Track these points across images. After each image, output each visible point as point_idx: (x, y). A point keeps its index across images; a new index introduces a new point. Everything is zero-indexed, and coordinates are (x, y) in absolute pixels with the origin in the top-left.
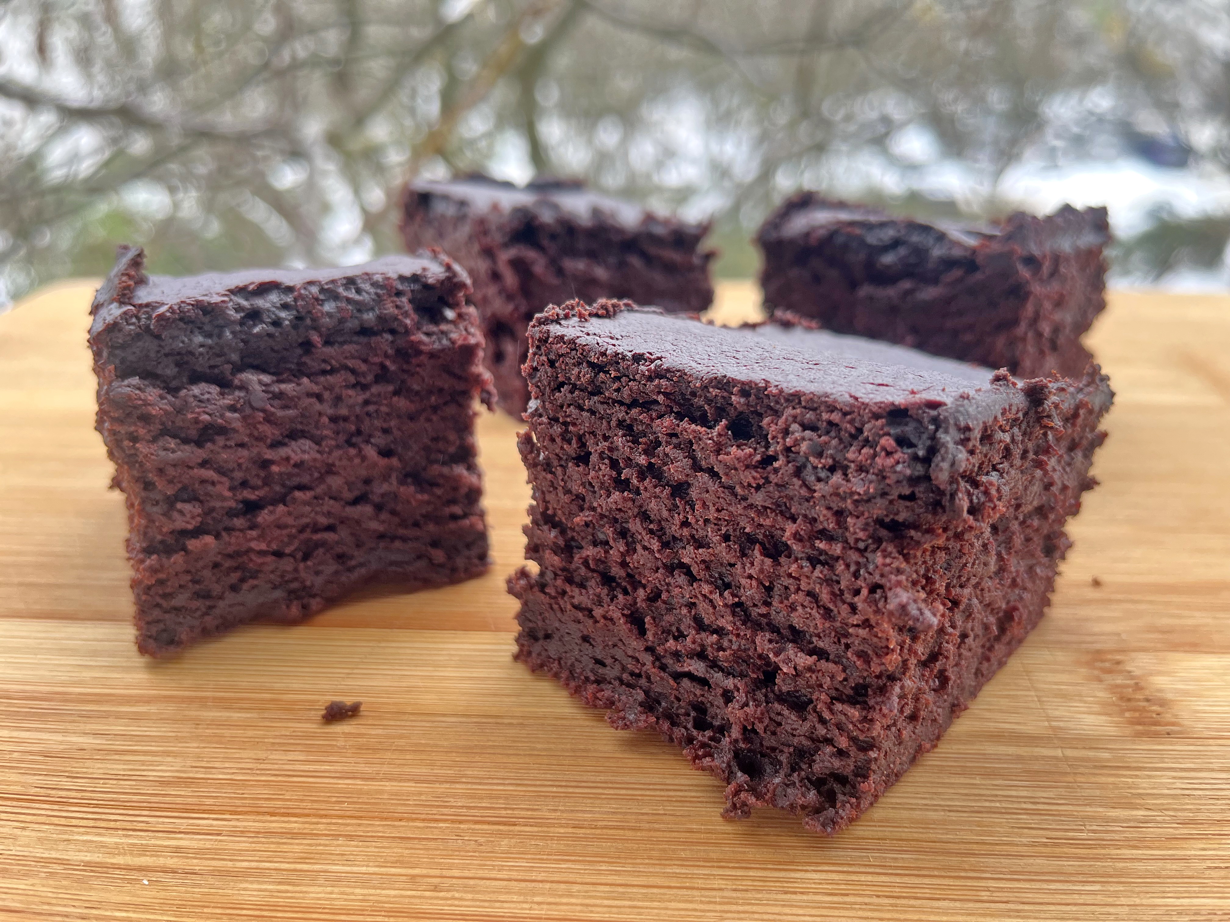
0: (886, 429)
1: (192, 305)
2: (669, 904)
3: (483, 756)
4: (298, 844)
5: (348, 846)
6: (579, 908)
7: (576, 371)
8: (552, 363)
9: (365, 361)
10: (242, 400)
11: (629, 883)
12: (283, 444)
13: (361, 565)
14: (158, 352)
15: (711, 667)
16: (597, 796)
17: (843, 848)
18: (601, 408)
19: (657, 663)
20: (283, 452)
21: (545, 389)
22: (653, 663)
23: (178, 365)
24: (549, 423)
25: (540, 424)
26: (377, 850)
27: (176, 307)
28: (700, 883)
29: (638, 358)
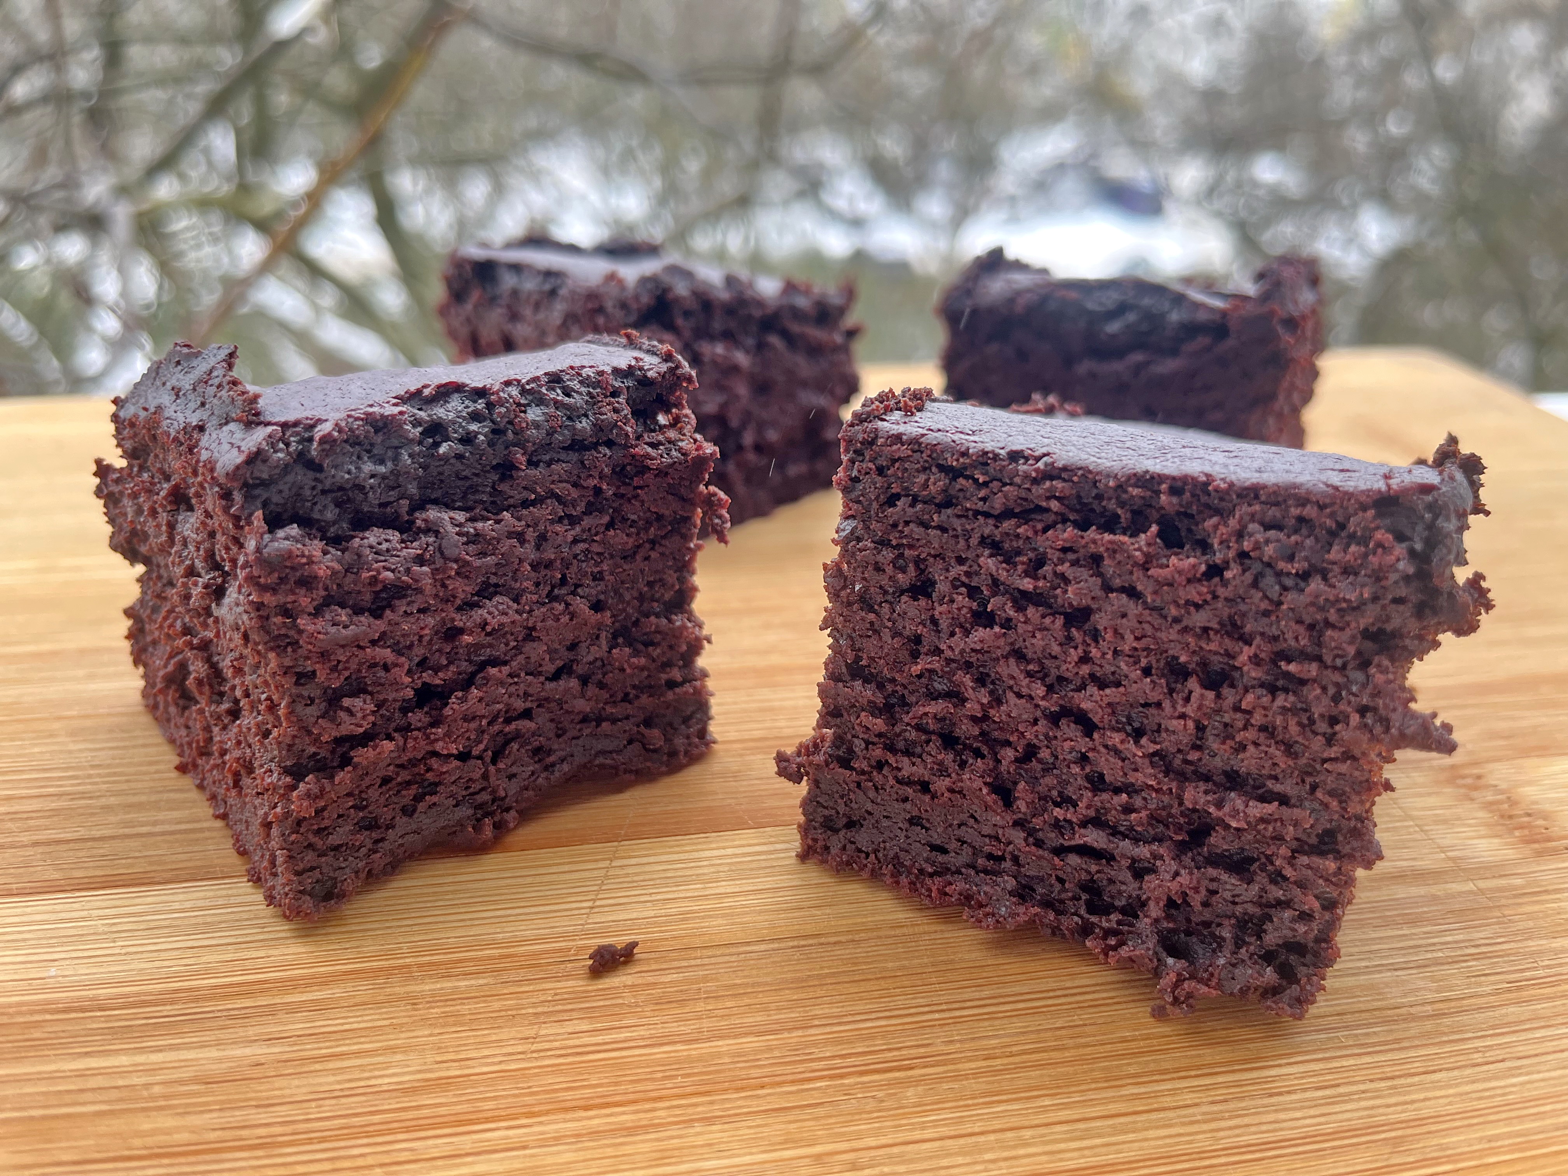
0: (1378, 522)
1: (362, 419)
2: (1146, 1133)
3: (825, 988)
4: (643, 1141)
5: (711, 1132)
6: (1044, 1158)
7: (922, 478)
8: (881, 471)
9: (575, 485)
10: (431, 548)
11: (1087, 1116)
12: (476, 605)
13: (562, 760)
14: (313, 488)
15: (1113, 835)
16: (992, 1017)
17: (1306, 1032)
18: (957, 523)
19: (1031, 840)
20: (479, 614)
21: (870, 504)
22: (1026, 840)
23: (338, 505)
24: (875, 548)
25: (860, 550)
26: (752, 1131)
27: (343, 424)
28: (1167, 1101)
29: (1015, 456)
